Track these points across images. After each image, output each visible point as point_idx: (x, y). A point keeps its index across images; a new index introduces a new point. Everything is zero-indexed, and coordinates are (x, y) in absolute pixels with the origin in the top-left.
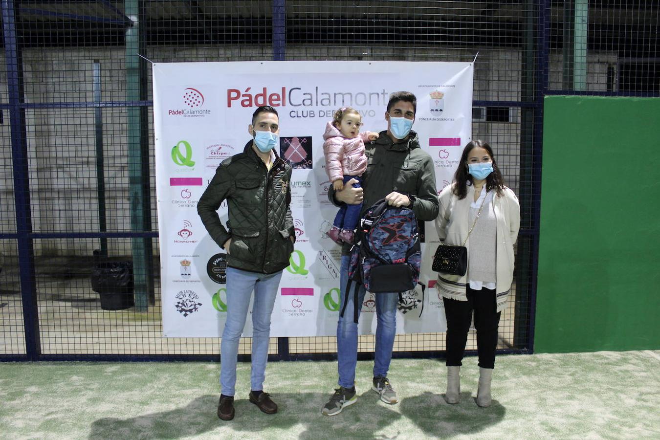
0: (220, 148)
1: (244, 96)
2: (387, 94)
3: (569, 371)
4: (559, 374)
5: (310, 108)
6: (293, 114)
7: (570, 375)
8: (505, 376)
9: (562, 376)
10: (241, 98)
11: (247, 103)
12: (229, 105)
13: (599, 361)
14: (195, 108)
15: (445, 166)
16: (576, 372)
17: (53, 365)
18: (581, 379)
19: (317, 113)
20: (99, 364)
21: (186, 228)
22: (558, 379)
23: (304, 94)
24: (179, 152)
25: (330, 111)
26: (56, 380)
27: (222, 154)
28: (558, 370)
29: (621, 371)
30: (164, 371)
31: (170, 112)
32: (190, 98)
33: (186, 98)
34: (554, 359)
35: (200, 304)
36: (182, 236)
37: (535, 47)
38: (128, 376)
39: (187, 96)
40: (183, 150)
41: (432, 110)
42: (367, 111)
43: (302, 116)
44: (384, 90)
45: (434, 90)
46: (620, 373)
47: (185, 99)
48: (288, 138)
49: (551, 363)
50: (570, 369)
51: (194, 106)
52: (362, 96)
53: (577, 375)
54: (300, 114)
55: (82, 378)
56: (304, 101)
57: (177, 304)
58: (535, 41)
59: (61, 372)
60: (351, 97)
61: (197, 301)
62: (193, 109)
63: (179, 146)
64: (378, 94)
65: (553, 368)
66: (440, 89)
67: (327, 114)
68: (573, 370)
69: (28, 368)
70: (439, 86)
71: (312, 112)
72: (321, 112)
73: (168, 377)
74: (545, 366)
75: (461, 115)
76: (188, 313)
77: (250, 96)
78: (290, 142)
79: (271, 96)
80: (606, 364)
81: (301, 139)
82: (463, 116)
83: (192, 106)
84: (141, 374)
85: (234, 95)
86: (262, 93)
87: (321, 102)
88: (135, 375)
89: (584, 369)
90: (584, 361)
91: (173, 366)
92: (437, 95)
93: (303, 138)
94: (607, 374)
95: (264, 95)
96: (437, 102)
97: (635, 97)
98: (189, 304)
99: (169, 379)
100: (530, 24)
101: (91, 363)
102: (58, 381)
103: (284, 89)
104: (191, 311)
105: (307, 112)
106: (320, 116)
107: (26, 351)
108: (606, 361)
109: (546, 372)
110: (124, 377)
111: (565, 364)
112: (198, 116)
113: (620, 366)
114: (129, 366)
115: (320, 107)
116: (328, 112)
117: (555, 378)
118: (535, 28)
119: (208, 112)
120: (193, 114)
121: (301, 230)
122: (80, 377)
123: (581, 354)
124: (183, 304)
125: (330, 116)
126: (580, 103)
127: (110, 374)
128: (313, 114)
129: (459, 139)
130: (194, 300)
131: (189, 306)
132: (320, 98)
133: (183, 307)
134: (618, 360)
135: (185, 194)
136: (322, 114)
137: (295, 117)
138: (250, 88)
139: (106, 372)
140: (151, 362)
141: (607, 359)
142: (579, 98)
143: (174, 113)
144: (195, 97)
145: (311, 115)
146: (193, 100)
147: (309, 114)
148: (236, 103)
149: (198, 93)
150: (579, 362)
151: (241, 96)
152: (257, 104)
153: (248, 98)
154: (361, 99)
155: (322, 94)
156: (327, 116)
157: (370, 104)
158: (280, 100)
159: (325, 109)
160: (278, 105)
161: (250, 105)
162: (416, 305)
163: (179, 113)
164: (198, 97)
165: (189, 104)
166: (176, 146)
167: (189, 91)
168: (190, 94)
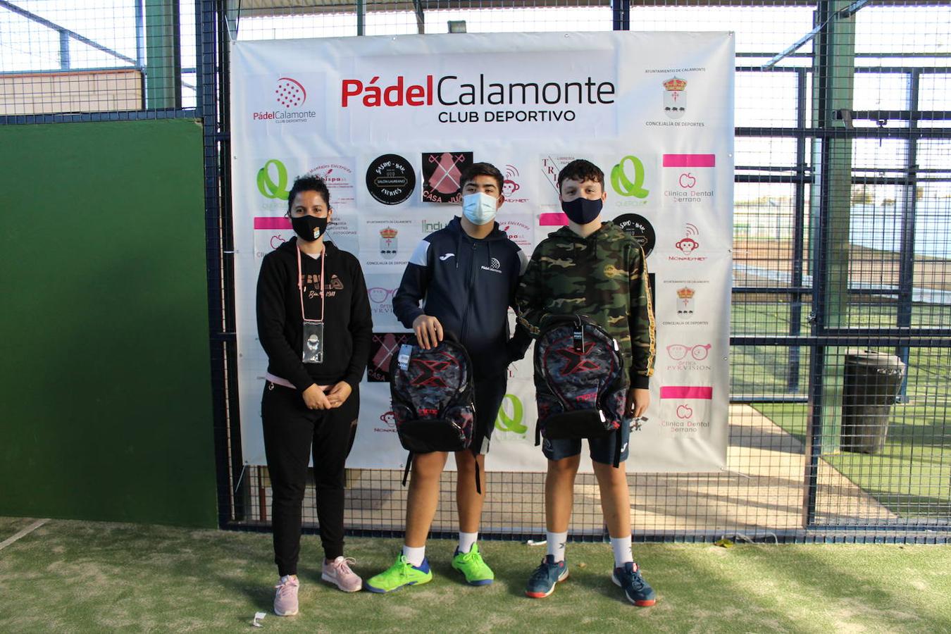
0: (331, 171)
1: (367, 89)
2: (594, 84)
5: (470, 108)
6: (444, 117)
10: (364, 93)
11: (372, 100)
12: (345, 104)
14: (292, 109)
15: (690, 200)
19: (481, 116)
23: (462, 86)
24: (268, 177)
25: (502, 112)
27: (333, 180)
33: (280, 93)
39: (281, 91)
40: (273, 172)
41: (668, 109)
42: (562, 112)
43: (457, 120)
44: (589, 79)
45: (670, 76)
47: (278, 96)
48: (435, 155)
51: (292, 105)
52: (555, 88)
54: (455, 117)
56: (461, 96)
60: (537, 90)
62: (290, 110)
63: (268, 168)
64: (580, 85)
66: (680, 75)
67: (498, 116)
70: (679, 70)
71: (474, 115)
72: (488, 114)
77: (377, 90)
78: (439, 162)
79: (410, 90)
81: (455, 155)
83: (288, 106)
85: (352, 88)
86: (397, 85)
87: (489, 98)
92: (675, 84)
93: (459, 154)
95: (399, 88)
96: (675, 97)
103: (430, 79)
105: (467, 113)
106: (486, 121)
112: (297, 121)
115: (487, 107)
116: (500, 114)
119: (312, 114)
120: (288, 117)
125: (502, 121)
128: (476, 116)
129: (713, 156)
132: (488, 91)
135: (277, 243)
136: (490, 117)
137: (447, 121)
138: (378, 77)
143: (261, 117)
144: (293, 92)
145: (473, 119)
146: (290, 97)
147: (469, 117)
148: (355, 102)
149: (297, 86)
151: (364, 89)
152: (388, 103)
153: (373, 93)
154: (552, 93)
155: (491, 86)
156: (498, 120)
157: (567, 102)
158: (423, 96)
159: (494, 109)
160: (422, 103)
161: (378, 103)
162: (639, 426)
163: (268, 116)
164: (297, 91)
165: (283, 103)
166: (262, 167)
167: (284, 83)
168: (286, 87)
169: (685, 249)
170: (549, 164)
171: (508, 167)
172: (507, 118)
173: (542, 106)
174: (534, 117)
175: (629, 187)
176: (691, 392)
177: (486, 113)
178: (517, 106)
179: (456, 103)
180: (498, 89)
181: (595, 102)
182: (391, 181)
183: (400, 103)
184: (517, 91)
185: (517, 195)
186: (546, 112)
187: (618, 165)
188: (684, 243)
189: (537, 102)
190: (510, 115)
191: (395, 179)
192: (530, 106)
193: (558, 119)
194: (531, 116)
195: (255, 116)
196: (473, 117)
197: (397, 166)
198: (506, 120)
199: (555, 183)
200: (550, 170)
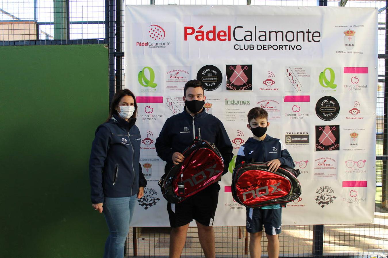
0: (178, 73)
1: (197, 32)
2: (311, 32)
5: (250, 43)
6: (237, 47)
10: (196, 34)
11: (200, 38)
12: (186, 39)
14: (158, 41)
15: (356, 89)
19: (256, 47)
21: (149, 137)
23: (245, 32)
24: (144, 76)
25: (266, 45)
27: (179, 77)
32: (154, 33)
33: (151, 32)
35: (158, 199)
36: (145, 144)
39: (152, 31)
41: (346, 45)
42: (295, 46)
43: (244, 49)
44: (309, 29)
47: (150, 34)
48: (233, 66)
51: (157, 39)
52: (292, 33)
54: (242, 47)
56: (245, 37)
57: (139, 199)
60: (283, 34)
61: (156, 197)
62: (156, 42)
63: (144, 71)
64: (304, 33)
66: (352, 29)
67: (264, 47)
70: (351, 26)
71: (252, 46)
72: (259, 46)
76: (148, 206)
77: (202, 32)
78: (235, 69)
79: (219, 33)
81: (243, 66)
83: (155, 39)
85: (189, 31)
86: (212, 30)
87: (259, 38)
92: (350, 33)
93: (245, 66)
95: (214, 31)
96: (350, 39)
98: (150, 199)
103: (229, 27)
104: (151, 205)
105: (248, 45)
106: (258, 49)
112: (160, 47)
115: (258, 42)
116: (265, 46)
119: (168, 44)
120: (155, 45)
121: (242, 139)
124: (144, 199)
125: (266, 49)
128: (253, 47)
129: (367, 68)
130: (154, 196)
132: (258, 34)
133: (144, 202)
135: (148, 110)
136: (260, 47)
137: (238, 49)
138: (203, 26)
143: (141, 45)
144: (158, 32)
145: (251, 48)
146: (157, 35)
147: (249, 47)
148: (191, 38)
149: (160, 29)
151: (195, 32)
152: (208, 39)
153: (200, 34)
154: (290, 36)
155: (260, 32)
156: (264, 49)
157: (297, 41)
158: (226, 36)
159: (262, 43)
160: (225, 40)
161: (203, 39)
162: (332, 201)
163: (145, 44)
164: (161, 32)
165: (153, 38)
166: (142, 70)
167: (153, 27)
168: (154, 29)
169: (353, 113)
170: (290, 71)
171: (270, 73)
172: (268, 48)
173: (285, 42)
174: (282, 48)
175: (327, 83)
176: (357, 184)
177: (258, 45)
178: (273, 42)
179: (243, 40)
180: (264, 34)
181: (311, 41)
182: (210, 79)
183: (214, 39)
184: (273, 35)
185: (274, 87)
186: (287, 45)
187: (322, 72)
188: (353, 110)
189: (283, 40)
190: (270, 47)
191: (212, 78)
192: (279, 42)
193: (293, 49)
194: (280, 47)
195: (137, 44)
196: (251, 47)
197: (213, 71)
198: (268, 49)
199: (292, 81)
200: (290, 74)
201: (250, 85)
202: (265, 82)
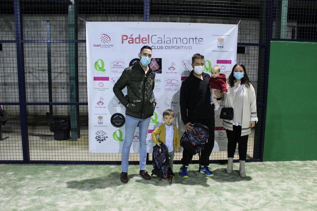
0: (118, 63)
1: (129, 38)
2: (197, 39)
3: (280, 170)
4: (276, 171)
5: (161, 45)
6: (153, 47)
7: (281, 171)
8: (251, 171)
9: (277, 172)
10: (128, 39)
11: (131, 42)
12: (123, 43)
13: (293, 165)
14: (106, 44)
15: (224, 73)
16: (283, 170)
17: (36, 165)
18: (286, 173)
19: (164, 47)
20: (59, 165)
21: (101, 101)
22: (275, 173)
23: (158, 38)
24: (98, 65)
25: (170, 46)
26: (39, 172)
27: (119, 66)
28: (275, 169)
29: (304, 170)
30: (90, 168)
31: (94, 45)
32: (104, 39)
33: (102, 39)
34: (272, 164)
35: (107, 137)
36: (99, 105)
37: (266, 18)
38: (73, 171)
39: (102, 38)
40: (100, 63)
41: (218, 47)
42: (188, 47)
44: (196, 37)
45: (219, 37)
46: (304, 171)
47: (101, 39)
49: (271, 166)
50: (281, 169)
51: (106, 42)
52: (186, 39)
53: (284, 171)
54: (156, 48)
55: (51, 172)
56: (158, 41)
57: (96, 137)
58: (267, 15)
59: (40, 169)
60: (181, 40)
61: (105, 136)
62: (105, 44)
63: (98, 62)
64: (193, 39)
65: (272, 168)
66: (222, 37)
68: (282, 169)
69: (25, 167)
70: (222, 36)
72: (166, 47)
73: (92, 171)
74: (269, 167)
75: (232, 50)
76: (101, 141)
77: (132, 38)
78: (152, 61)
79: (142, 39)
80: (297, 166)
81: (156, 59)
82: (233, 50)
84: (79, 170)
85: (125, 38)
86: (138, 37)
87: (166, 42)
88: (77, 170)
89: (287, 169)
90: (286, 165)
91: (94, 166)
92: (221, 39)
93: (157, 59)
94: (298, 171)
96: (221, 43)
97: (313, 42)
98: (102, 137)
99: (93, 172)
100: (265, 7)
101: (54, 165)
102: (40, 173)
103: (149, 35)
104: (102, 140)
105: (160, 46)
106: (166, 49)
107: (23, 159)
108: (296, 165)
109: (269, 170)
110: (71, 171)
111: (278, 166)
112: (107, 47)
113: (303, 167)
114: (73, 166)
115: (166, 44)
116: (170, 47)
117: (274, 173)
118: (267, 9)
119: (112, 46)
120: (104, 46)
122: (50, 171)
123: (284, 162)
124: (99, 137)
125: (170, 49)
126: (287, 45)
127: (64, 170)
128: (162, 47)
129: (231, 61)
130: (104, 135)
131: (102, 138)
132: (166, 40)
133: (99, 139)
134: (302, 165)
135: (101, 85)
136: (167, 48)
137: (154, 49)
138: (133, 35)
139: (62, 169)
140: (83, 165)
141: (297, 164)
142: (286, 43)
143: (96, 46)
144: (106, 38)
146: (105, 40)
148: (126, 42)
150: (284, 166)
151: (128, 38)
152: (136, 43)
153: (131, 39)
154: (185, 41)
155: (167, 38)
157: (189, 43)
158: (147, 41)
159: (168, 45)
160: (146, 43)
161: (133, 43)
163: (98, 46)
164: (108, 38)
165: (103, 42)
168: (104, 37)
170: (184, 62)
171: (172, 63)
174: (180, 48)
175: (207, 69)
176: (223, 128)
178: (175, 44)
179: (156, 43)
181: (197, 44)
183: (139, 43)
184: (175, 40)
185: (175, 71)
186: (183, 46)
189: (181, 43)
190: (173, 47)
192: (179, 44)
193: (187, 49)
195: (94, 46)
198: (172, 49)
199: (185, 68)
200: (184, 64)
201: (161, 70)
202: (169, 69)
